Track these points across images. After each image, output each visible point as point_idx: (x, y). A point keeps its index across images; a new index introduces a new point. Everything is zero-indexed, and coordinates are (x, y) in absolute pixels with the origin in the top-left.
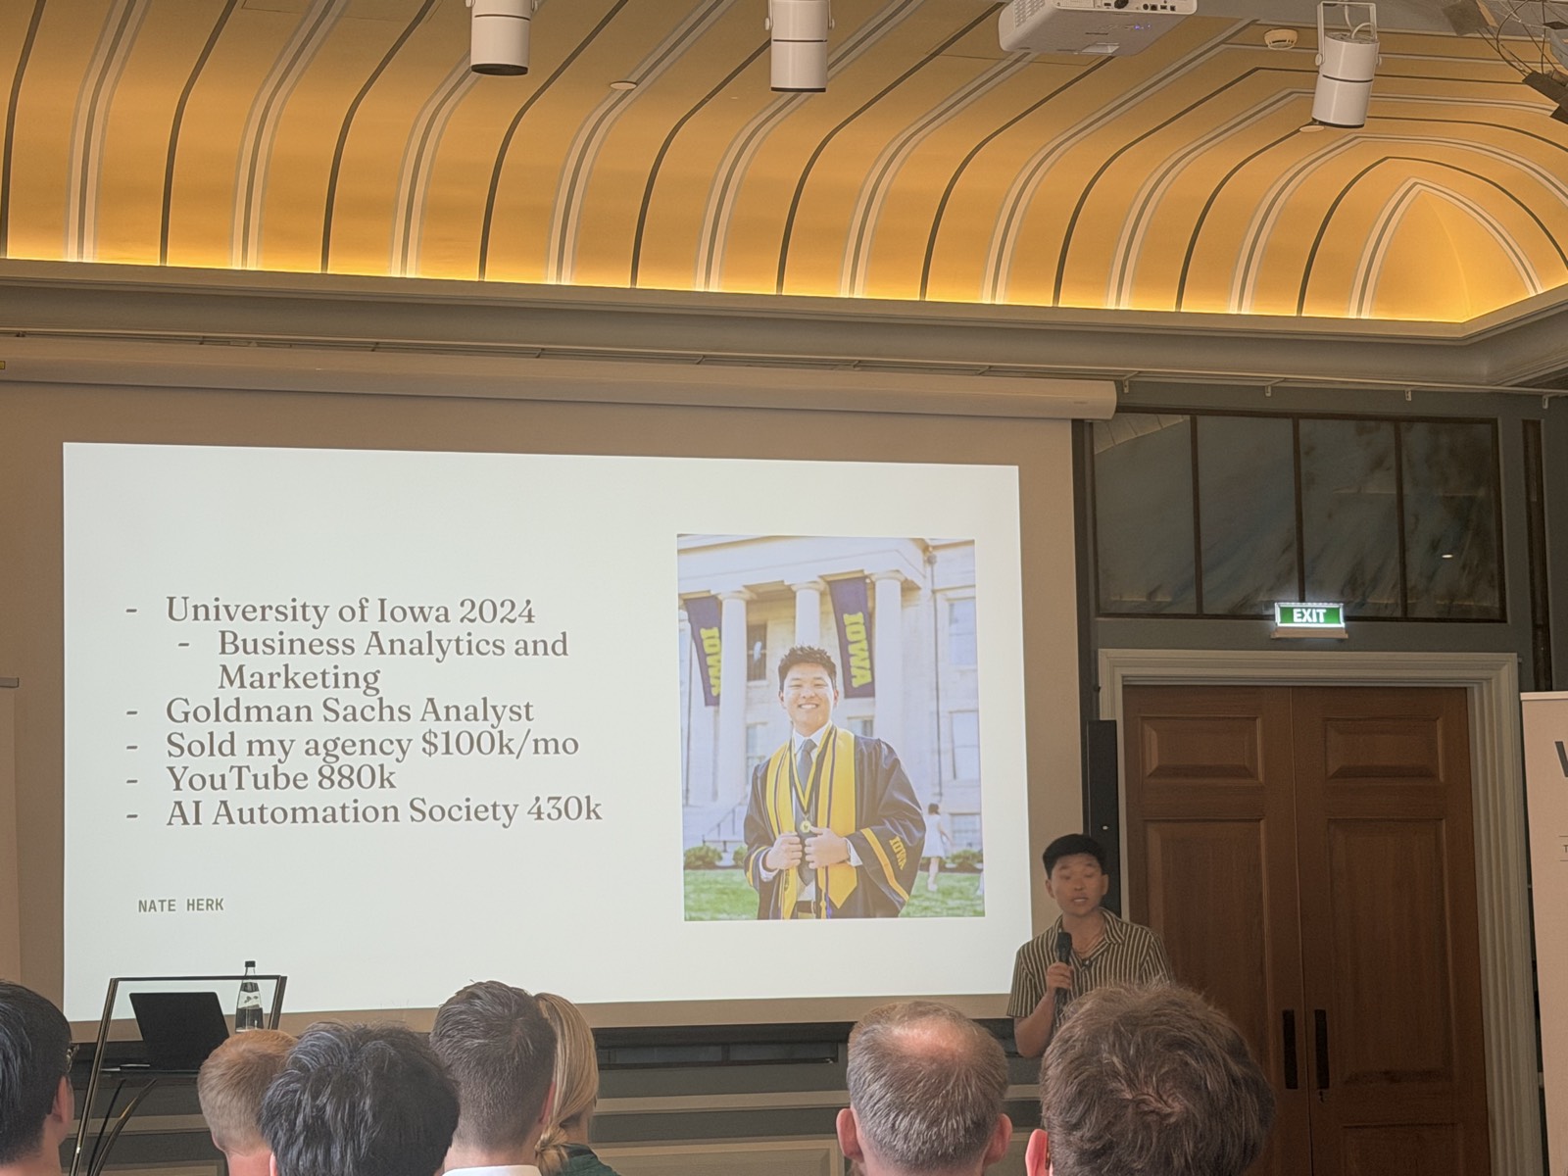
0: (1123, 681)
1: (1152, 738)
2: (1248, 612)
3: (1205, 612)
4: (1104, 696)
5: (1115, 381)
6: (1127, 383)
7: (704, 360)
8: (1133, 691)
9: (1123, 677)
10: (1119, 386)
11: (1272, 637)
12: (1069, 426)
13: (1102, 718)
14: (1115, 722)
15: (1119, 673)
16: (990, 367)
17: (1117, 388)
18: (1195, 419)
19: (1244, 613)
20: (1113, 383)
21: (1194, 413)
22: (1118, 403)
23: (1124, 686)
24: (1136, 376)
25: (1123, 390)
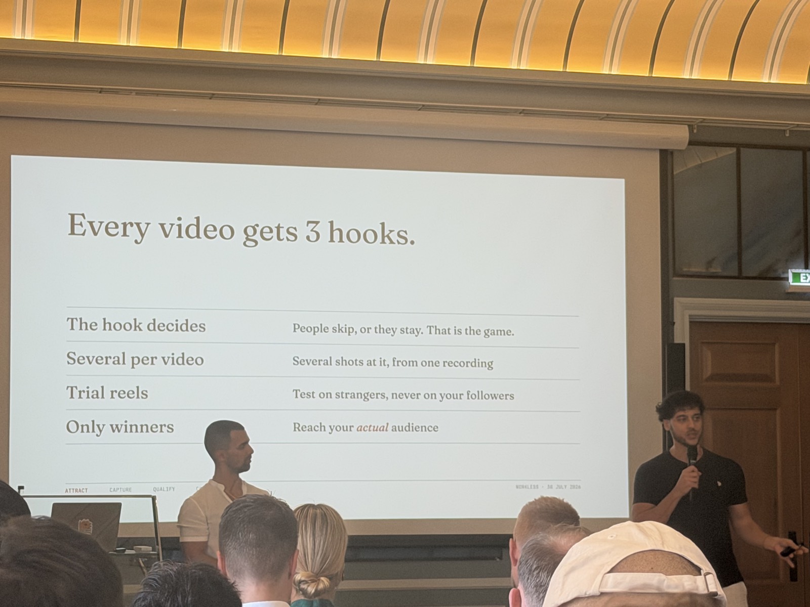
0: (690, 318)
1: (708, 355)
2: (772, 275)
3: (744, 275)
4: (677, 328)
5: (689, 126)
6: (696, 126)
7: (424, 108)
8: (696, 324)
9: (690, 316)
10: (691, 128)
11: (786, 291)
12: (657, 155)
13: (675, 342)
14: (684, 345)
15: (688, 313)
16: (608, 115)
17: (689, 129)
18: (740, 150)
19: (769, 276)
20: (687, 126)
21: (738, 146)
22: (689, 139)
23: (690, 322)
24: (701, 122)
25: (693, 131)
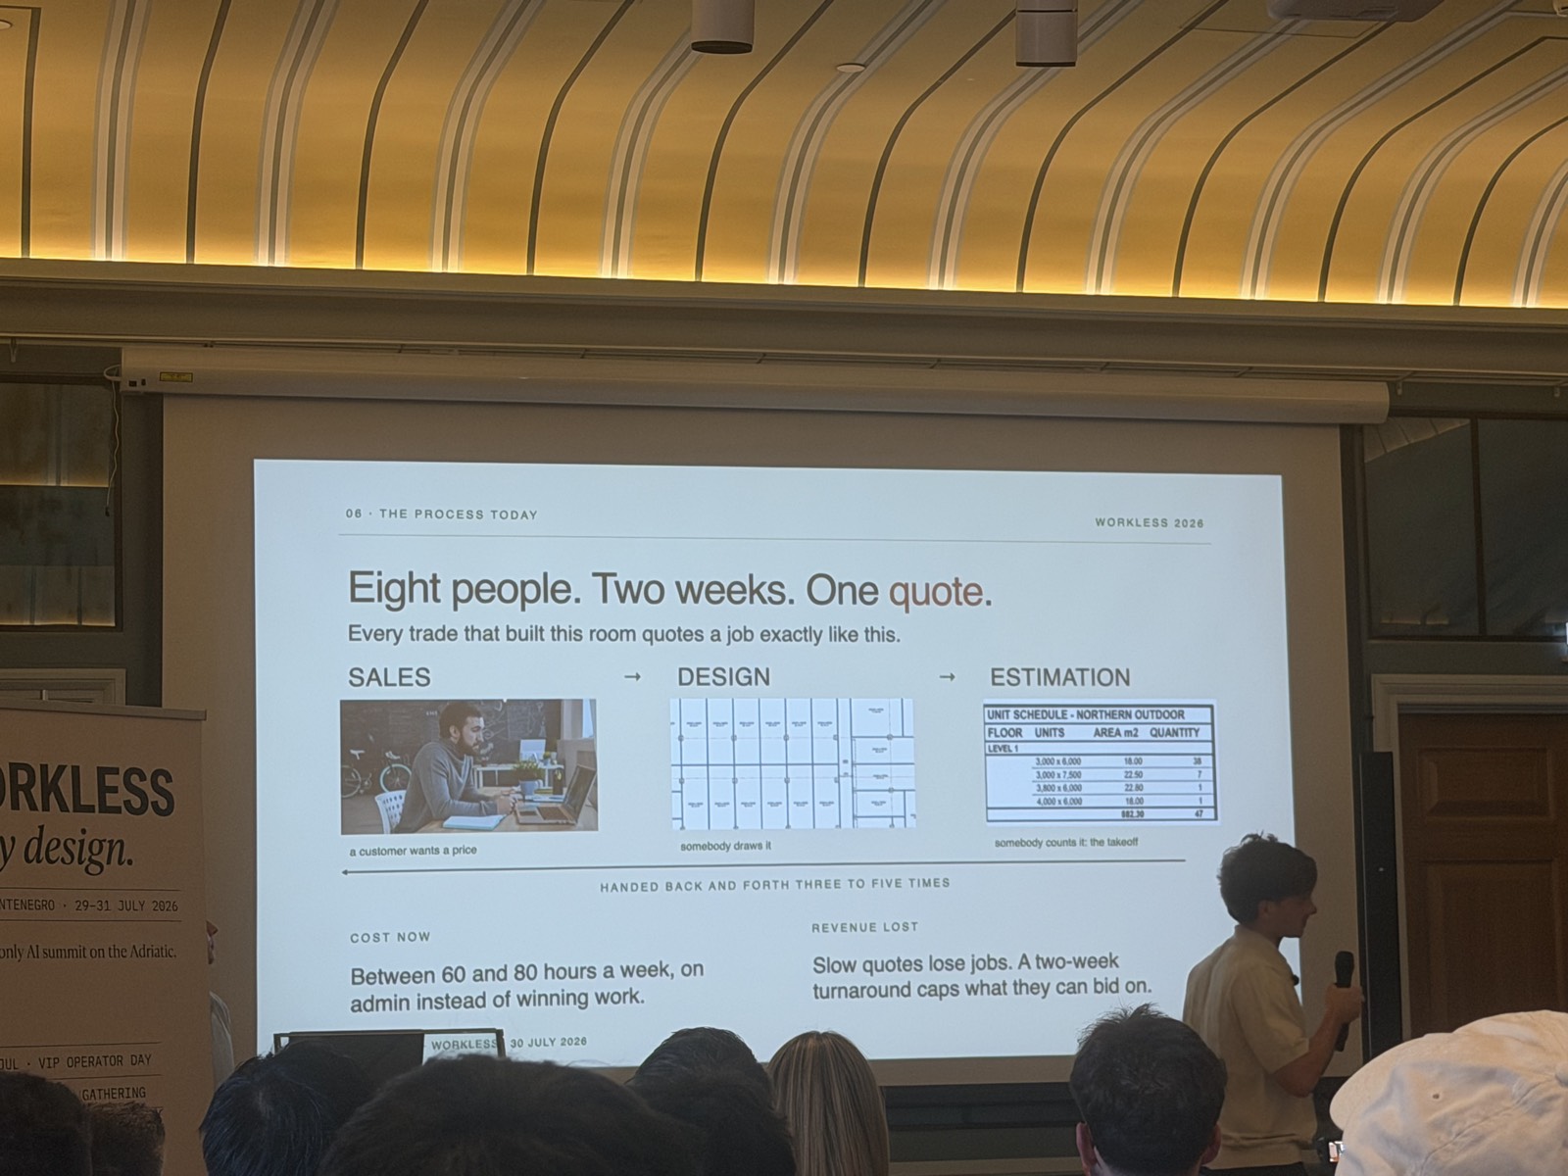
0: (1399, 709)
1: (1431, 770)
2: (1535, 633)
3: (1489, 633)
4: (1378, 724)
5: (1387, 382)
6: (1400, 384)
7: (939, 364)
8: (1410, 719)
9: (1400, 705)
10: (1392, 387)
11: (1564, 660)
12: (1337, 431)
13: (1376, 750)
14: (1391, 754)
15: (1396, 700)
16: (1251, 368)
17: (1390, 392)
18: (1477, 422)
19: (1530, 634)
20: (1385, 384)
21: (1475, 416)
22: (1391, 406)
23: (1400, 715)
24: (1409, 377)
25: (1396, 392)
